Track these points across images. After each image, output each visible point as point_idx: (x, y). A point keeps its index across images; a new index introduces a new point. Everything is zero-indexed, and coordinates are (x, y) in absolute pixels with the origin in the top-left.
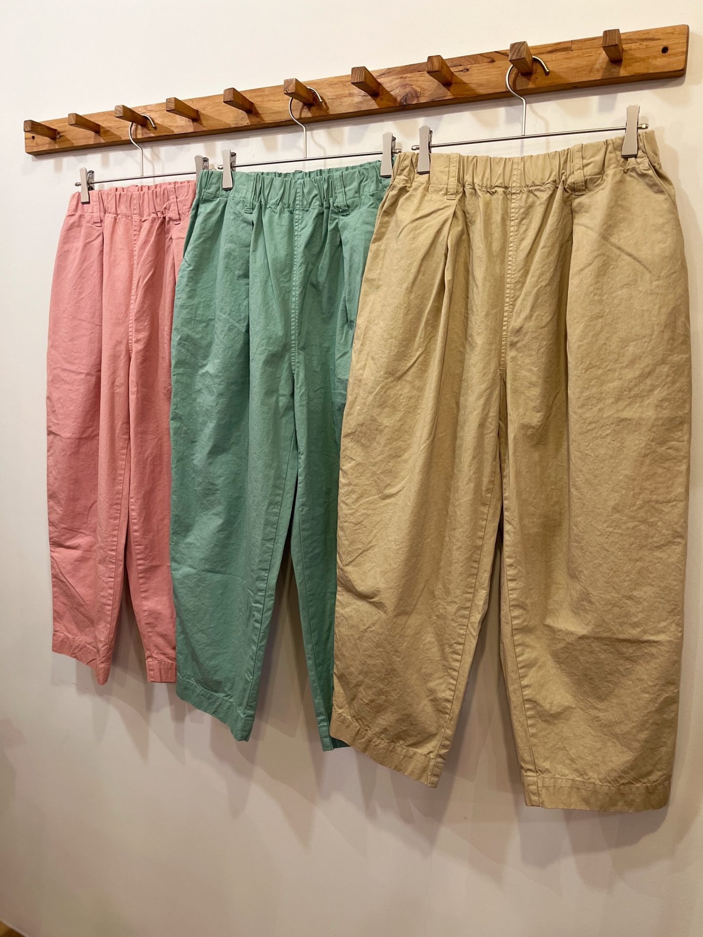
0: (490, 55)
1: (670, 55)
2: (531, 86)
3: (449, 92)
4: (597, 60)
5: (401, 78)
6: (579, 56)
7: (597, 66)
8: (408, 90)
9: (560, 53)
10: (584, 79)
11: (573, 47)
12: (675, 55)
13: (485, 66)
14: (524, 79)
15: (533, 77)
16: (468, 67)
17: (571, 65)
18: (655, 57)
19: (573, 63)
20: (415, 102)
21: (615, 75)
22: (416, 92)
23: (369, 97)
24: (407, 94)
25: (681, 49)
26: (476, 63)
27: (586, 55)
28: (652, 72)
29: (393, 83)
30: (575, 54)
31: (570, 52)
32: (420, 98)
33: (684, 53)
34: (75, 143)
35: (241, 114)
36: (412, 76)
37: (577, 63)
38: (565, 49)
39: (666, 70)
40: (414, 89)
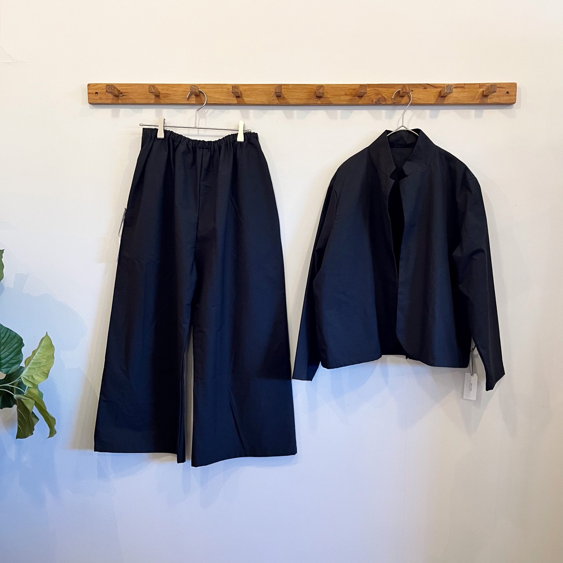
0: (424, 85)
1: (510, 96)
2: (445, 103)
4: (477, 94)
5: (375, 90)
6: (468, 91)
7: (477, 97)
8: (380, 96)
9: (459, 89)
10: (471, 103)
11: (465, 86)
12: (512, 96)
13: (421, 90)
14: (442, 99)
15: (447, 98)
16: (413, 89)
18: (503, 96)
19: (465, 94)
20: (384, 103)
21: (486, 102)
22: (385, 98)
23: (357, 98)
24: (379, 99)
25: (513, 94)
26: (417, 88)
27: (472, 91)
28: (501, 102)
29: (371, 92)
30: (466, 90)
31: (464, 89)
32: (387, 101)
33: (516, 95)
34: (137, 101)
35: (273, 97)
36: (382, 90)
37: (467, 95)
38: (461, 87)
39: (508, 102)
40: (383, 97)
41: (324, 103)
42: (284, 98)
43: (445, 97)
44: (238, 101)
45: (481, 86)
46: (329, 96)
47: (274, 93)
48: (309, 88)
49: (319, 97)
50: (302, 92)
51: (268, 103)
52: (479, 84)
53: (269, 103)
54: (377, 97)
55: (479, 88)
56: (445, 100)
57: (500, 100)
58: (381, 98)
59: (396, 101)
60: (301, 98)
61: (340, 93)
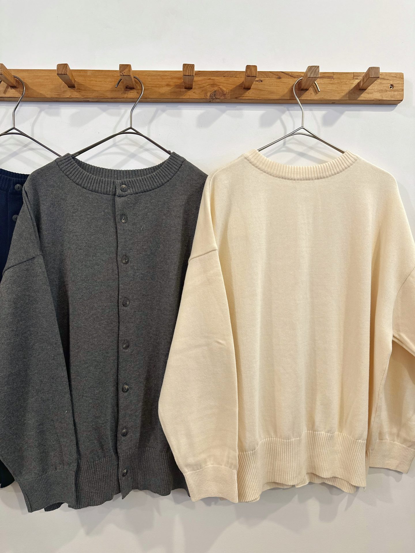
0: (276, 74)
5: (210, 79)
6: (338, 83)
8: (216, 88)
9: (326, 79)
11: (335, 76)
12: (397, 90)
13: (274, 80)
15: (309, 92)
16: (262, 79)
17: (334, 88)
18: (387, 91)
20: (222, 98)
22: (223, 91)
23: (184, 90)
24: (215, 91)
25: (401, 88)
26: (267, 78)
27: (343, 83)
28: (385, 99)
29: (204, 82)
30: (336, 82)
31: (333, 79)
32: (226, 96)
33: (403, 90)
35: (64, 88)
36: (218, 79)
37: (337, 87)
38: (329, 77)
39: (393, 99)
40: (221, 89)
42: (79, 89)
43: (307, 90)
44: (13, 94)
45: (355, 76)
48: (115, 75)
49: (129, 88)
50: (106, 82)
51: (56, 96)
52: (354, 73)
53: (58, 97)
54: (213, 89)
55: (353, 78)
56: (305, 95)
57: (382, 96)
58: (218, 91)
59: (239, 96)
61: (158, 83)
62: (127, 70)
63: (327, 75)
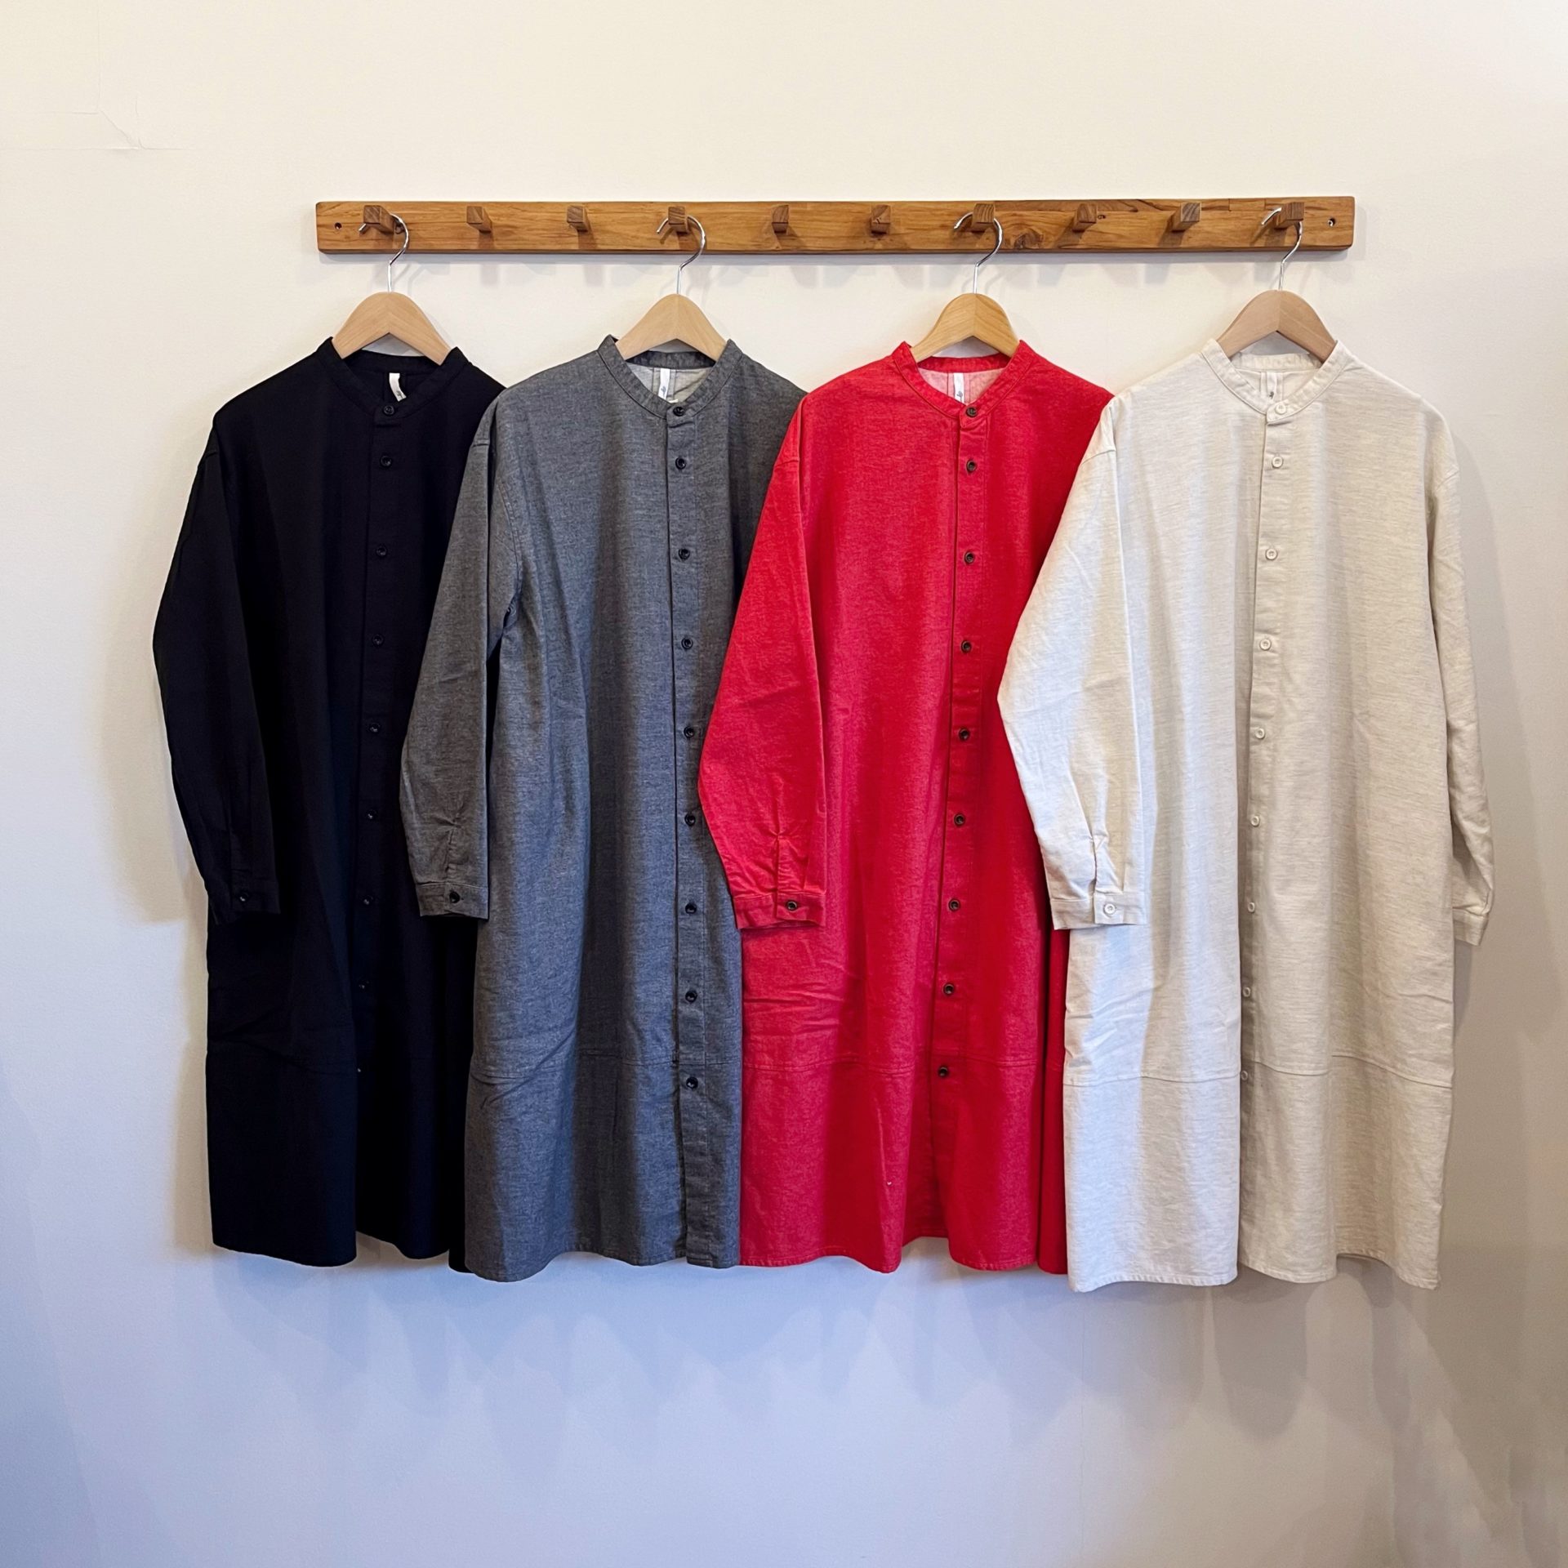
0: (1132, 203)
1: (1338, 228)
2: (1182, 246)
3: (1081, 242)
4: (1258, 225)
5: (1015, 215)
6: (1237, 218)
7: (1259, 232)
8: (1025, 231)
9: (1217, 212)
10: (1243, 246)
11: (1231, 206)
12: (1342, 228)
13: (1124, 215)
14: (1176, 236)
15: (1186, 235)
16: (1104, 213)
17: (1230, 227)
18: (1323, 229)
19: (1231, 225)
20: (1036, 247)
21: (1277, 244)
22: (1037, 236)
23: (970, 234)
24: (1024, 236)
25: (1348, 223)
26: (1114, 210)
27: (1246, 218)
28: (1318, 244)
30: (1232, 215)
31: (1228, 211)
32: (1043, 244)
33: (1352, 227)
34: (437, 245)
35: (766, 233)
36: (1030, 214)
37: (1235, 225)
38: (1221, 208)
39: (1334, 244)
40: (1034, 232)
41: (891, 247)
42: (792, 235)
43: (1182, 231)
44: (681, 244)
46: (902, 230)
47: (768, 223)
48: (853, 211)
49: (878, 233)
50: (837, 222)
51: (754, 248)
52: (1265, 199)
53: (756, 249)
54: (1020, 232)
55: (1265, 209)
56: (1181, 238)
57: (1314, 240)
58: (1029, 235)
59: (1065, 243)
60: (833, 235)
61: (929, 223)
62: (883, 216)
63: (1218, 204)
